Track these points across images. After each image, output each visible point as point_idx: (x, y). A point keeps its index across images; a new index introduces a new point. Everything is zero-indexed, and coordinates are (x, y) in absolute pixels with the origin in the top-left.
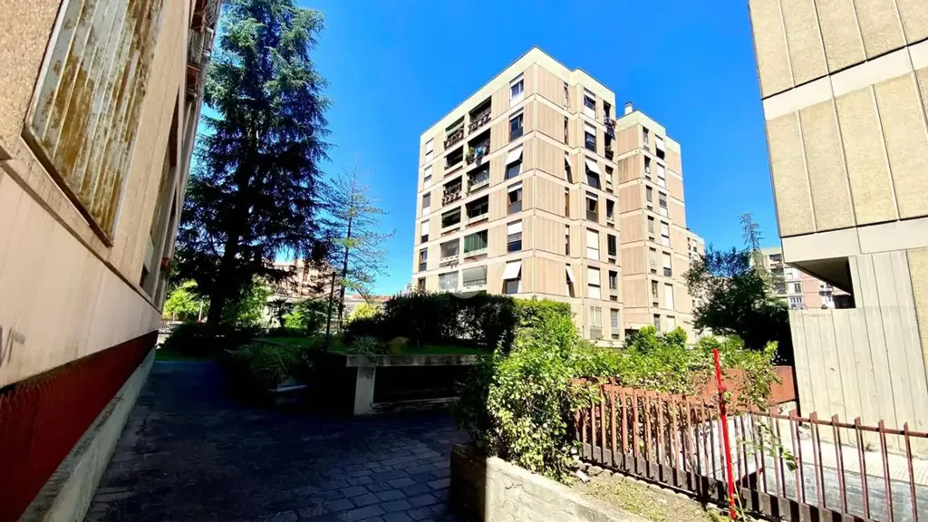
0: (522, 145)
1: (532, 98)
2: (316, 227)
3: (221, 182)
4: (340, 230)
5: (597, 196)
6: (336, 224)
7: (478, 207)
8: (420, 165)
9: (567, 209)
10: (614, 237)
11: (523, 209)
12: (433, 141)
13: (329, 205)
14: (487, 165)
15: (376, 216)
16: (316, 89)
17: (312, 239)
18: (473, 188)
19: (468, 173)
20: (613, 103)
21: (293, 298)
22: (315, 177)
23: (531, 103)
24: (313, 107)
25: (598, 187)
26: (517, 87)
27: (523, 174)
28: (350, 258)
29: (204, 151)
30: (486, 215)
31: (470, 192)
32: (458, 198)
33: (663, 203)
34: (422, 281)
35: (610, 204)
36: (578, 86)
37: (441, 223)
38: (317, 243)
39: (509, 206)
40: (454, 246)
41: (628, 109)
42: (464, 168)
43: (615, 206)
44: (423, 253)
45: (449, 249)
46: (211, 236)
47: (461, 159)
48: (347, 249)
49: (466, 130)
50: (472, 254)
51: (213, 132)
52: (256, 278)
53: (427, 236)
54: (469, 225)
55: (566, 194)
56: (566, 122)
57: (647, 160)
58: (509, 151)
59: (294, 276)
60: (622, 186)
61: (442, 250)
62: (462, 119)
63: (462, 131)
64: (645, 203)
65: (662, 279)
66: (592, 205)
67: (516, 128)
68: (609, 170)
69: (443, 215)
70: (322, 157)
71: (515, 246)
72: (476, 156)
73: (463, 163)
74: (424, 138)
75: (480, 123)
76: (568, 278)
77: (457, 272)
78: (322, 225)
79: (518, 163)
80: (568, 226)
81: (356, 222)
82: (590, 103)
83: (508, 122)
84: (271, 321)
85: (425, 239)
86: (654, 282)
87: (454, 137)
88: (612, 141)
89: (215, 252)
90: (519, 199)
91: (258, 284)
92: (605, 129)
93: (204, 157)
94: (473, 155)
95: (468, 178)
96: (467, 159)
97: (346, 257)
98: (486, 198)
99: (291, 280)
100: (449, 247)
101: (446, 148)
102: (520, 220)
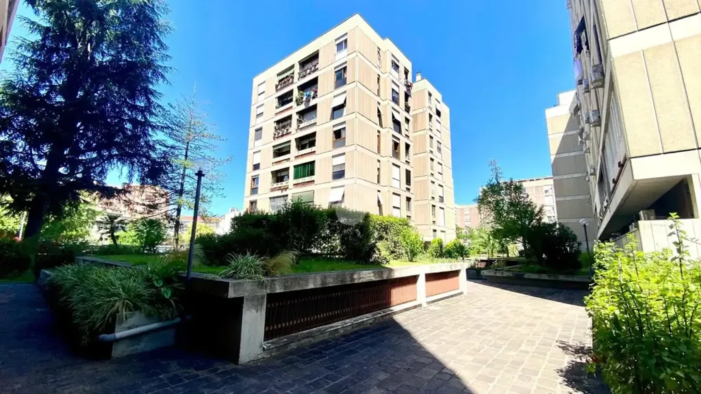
0: (345, 92)
1: (354, 55)
2: (152, 148)
3: (43, 92)
4: (176, 152)
5: (399, 139)
6: (172, 147)
7: (307, 142)
8: (253, 103)
9: (379, 147)
10: (410, 171)
11: (346, 145)
12: (265, 84)
13: (166, 128)
14: (315, 107)
15: (212, 141)
16: (156, 13)
17: (148, 158)
18: (302, 125)
19: (297, 113)
20: (410, 69)
21: (126, 215)
22: (152, 99)
23: (354, 58)
24: (152, 30)
25: (400, 132)
26: (342, 45)
27: (346, 116)
28: (187, 179)
29: (26, 57)
30: (313, 149)
31: (299, 129)
32: (287, 134)
33: (439, 149)
34: (253, 203)
35: (407, 146)
36: (388, 53)
37: (272, 154)
38: (154, 161)
39: (334, 142)
40: (283, 174)
41: (419, 77)
42: (294, 109)
43: (411, 148)
44: (255, 179)
45: (279, 176)
46: (30, 149)
47: (291, 100)
48: (184, 170)
49: (296, 76)
50: (301, 180)
51: (36, 37)
52: (84, 195)
53: (259, 164)
54: (297, 157)
55: (378, 136)
56: (378, 79)
57: (431, 116)
58: (334, 97)
59: (127, 195)
60: (415, 134)
61: (273, 177)
62: (292, 67)
63: (292, 77)
64: (429, 149)
65: (438, 205)
66: (396, 145)
67: (341, 77)
68: (407, 120)
69: (274, 147)
70: (161, 80)
71: (339, 174)
72: (304, 99)
73: (293, 104)
74: (257, 80)
75: (308, 71)
76: (379, 202)
77: (287, 196)
78: (158, 146)
79: (342, 106)
80: (379, 161)
81: (193, 146)
82: (396, 67)
83: (334, 73)
84: (101, 239)
85: (256, 167)
86: (434, 206)
87: (284, 81)
88: (409, 98)
89: (35, 166)
90: (343, 136)
91: (86, 202)
92: (405, 89)
93: (25, 64)
94: (302, 98)
95: (297, 117)
96: (297, 100)
97: (183, 178)
98: (314, 134)
99: (124, 198)
100: (279, 175)
101: (277, 91)
102: (344, 154)
